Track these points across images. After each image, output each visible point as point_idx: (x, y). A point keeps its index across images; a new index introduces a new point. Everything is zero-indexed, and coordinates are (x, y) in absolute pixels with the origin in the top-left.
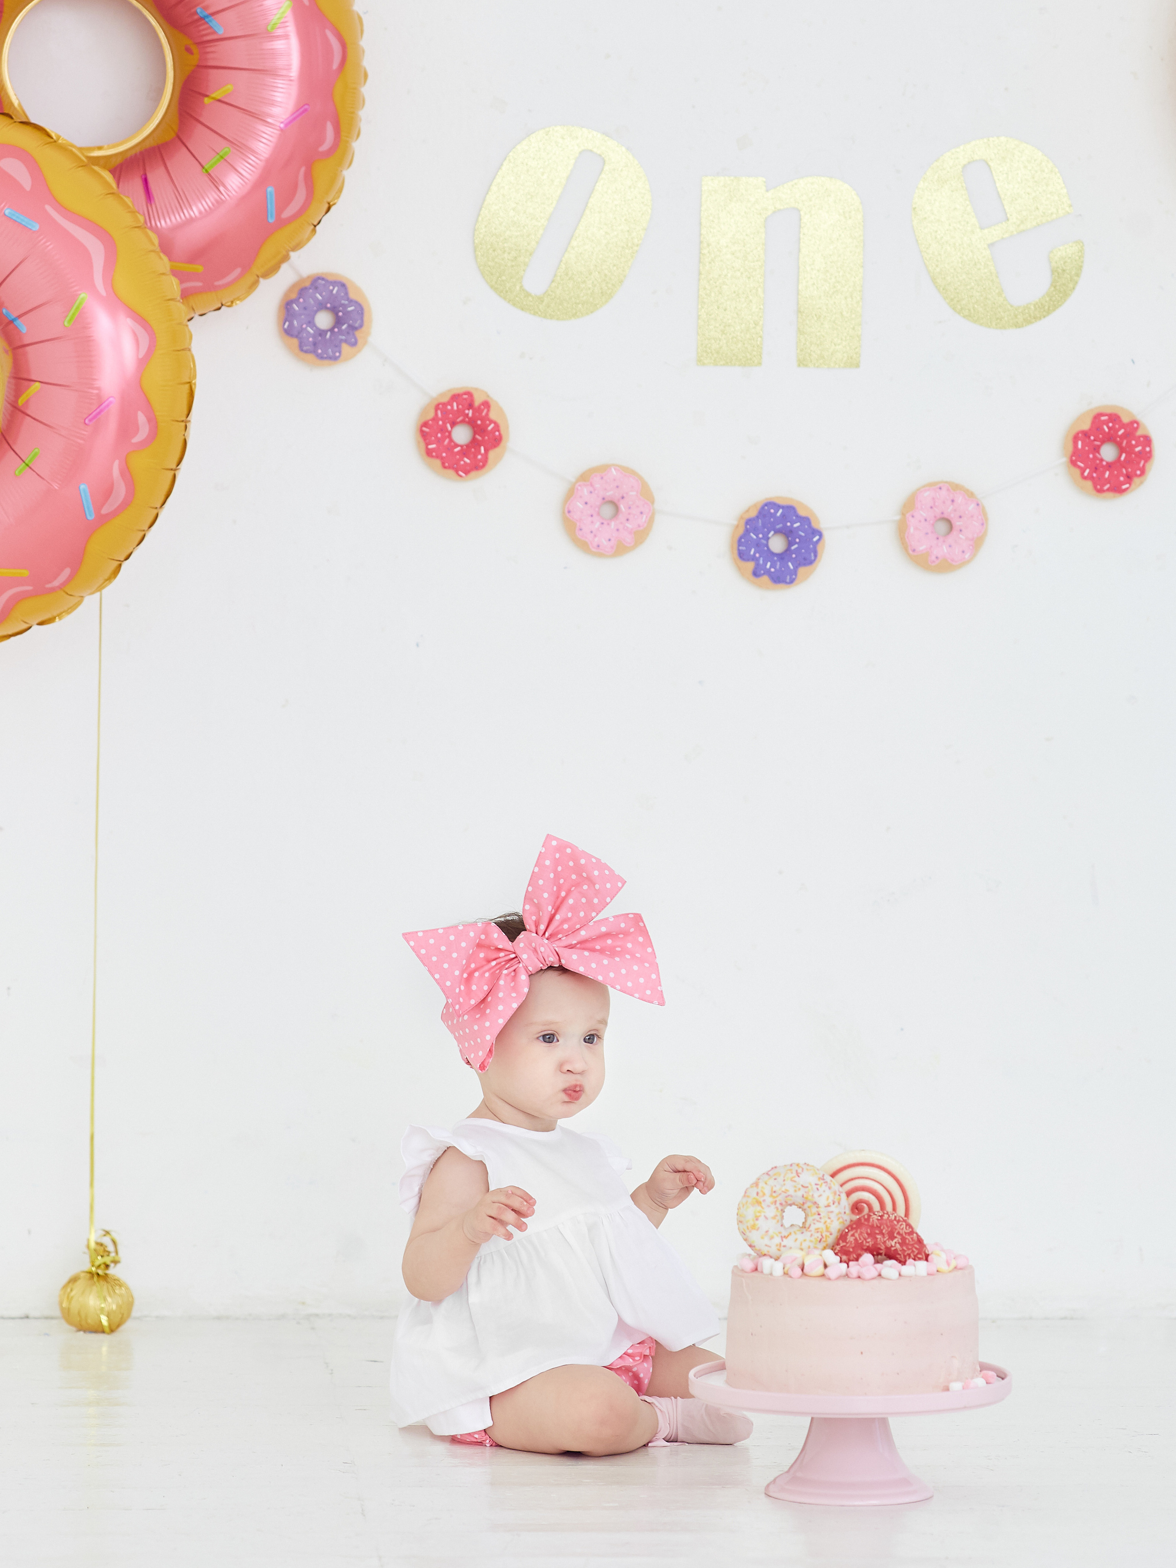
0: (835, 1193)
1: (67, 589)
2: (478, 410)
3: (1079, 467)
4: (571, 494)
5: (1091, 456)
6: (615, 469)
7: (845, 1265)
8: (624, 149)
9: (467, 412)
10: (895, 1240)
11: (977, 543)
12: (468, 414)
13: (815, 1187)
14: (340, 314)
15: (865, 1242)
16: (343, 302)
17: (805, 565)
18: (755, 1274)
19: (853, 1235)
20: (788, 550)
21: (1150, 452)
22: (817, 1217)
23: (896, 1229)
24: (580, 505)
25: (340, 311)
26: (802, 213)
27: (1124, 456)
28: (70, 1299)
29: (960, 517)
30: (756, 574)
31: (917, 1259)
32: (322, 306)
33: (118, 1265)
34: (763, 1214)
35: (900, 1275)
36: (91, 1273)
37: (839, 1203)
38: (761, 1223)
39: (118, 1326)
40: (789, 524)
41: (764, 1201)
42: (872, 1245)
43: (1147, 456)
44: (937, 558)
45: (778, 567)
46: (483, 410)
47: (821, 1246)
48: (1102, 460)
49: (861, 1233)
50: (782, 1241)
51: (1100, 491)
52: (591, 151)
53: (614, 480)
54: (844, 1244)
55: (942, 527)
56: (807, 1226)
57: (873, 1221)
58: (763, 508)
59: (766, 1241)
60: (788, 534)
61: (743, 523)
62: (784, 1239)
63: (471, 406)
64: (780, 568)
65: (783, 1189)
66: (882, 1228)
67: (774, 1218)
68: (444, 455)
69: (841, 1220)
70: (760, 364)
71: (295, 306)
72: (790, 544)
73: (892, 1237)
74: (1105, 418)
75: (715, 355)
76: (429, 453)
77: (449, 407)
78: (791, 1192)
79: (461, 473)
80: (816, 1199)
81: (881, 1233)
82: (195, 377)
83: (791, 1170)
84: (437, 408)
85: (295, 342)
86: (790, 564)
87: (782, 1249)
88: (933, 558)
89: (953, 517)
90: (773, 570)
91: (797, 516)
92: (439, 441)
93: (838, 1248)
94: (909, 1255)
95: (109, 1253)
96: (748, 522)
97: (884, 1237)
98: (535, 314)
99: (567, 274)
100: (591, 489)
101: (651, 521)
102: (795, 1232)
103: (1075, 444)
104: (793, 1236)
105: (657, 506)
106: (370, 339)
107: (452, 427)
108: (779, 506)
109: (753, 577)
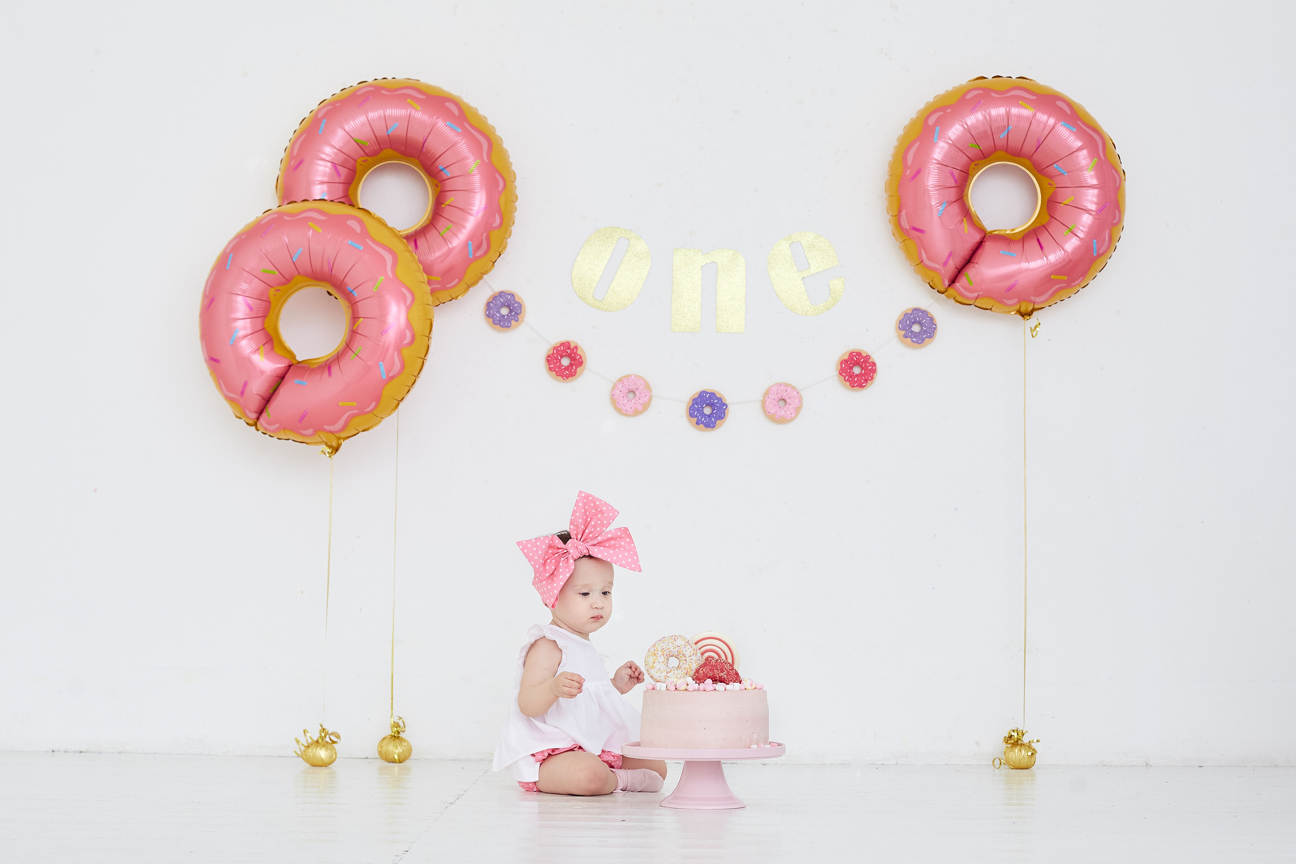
0: (694, 650)
1: (374, 412)
2: (573, 350)
3: (843, 376)
4: (614, 387)
5: (849, 371)
6: (634, 377)
7: (698, 685)
9: (567, 351)
10: (724, 673)
11: (798, 410)
13: (684, 647)
14: (511, 308)
15: (708, 674)
16: (513, 303)
17: (719, 419)
18: (652, 690)
19: (702, 670)
20: (712, 413)
21: (875, 369)
22: (685, 662)
23: (725, 668)
24: (618, 393)
25: (511, 306)
26: (718, 264)
27: (863, 371)
28: (382, 747)
29: (790, 398)
30: (698, 423)
31: (735, 682)
32: (503, 305)
33: (405, 733)
34: (657, 660)
35: (725, 690)
36: (392, 736)
37: (696, 656)
38: (656, 665)
39: (404, 761)
40: (712, 401)
41: (658, 653)
42: (713, 675)
43: (874, 371)
45: (707, 420)
46: (575, 350)
47: (687, 675)
48: (854, 373)
49: (706, 669)
51: (853, 386)
52: (624, 238)
53: (634, 381)
54: (698, 674)
55: (782, 403)
56: (680, 666)
57: (713, 663)
58: (700, 393)
59: (659, 674)
60: (712, 405)
61: (692, 400)
62: (668, 673)
63: (569, 348)
64: (709, 421)
65: (668, 648)
66: (717, 666)
67: (663, 662)
68: (557, 370)
69: (697, 664)
70: (699, 331)
71: (491, 304)
72: (713, 410)
73: (722, 672)
74: (855, 354)
75: (680, 327)
76: (550, 369)
77: (559, 349)
78: (672, 649)
79: (564, 378)
80: (684, 653)
81: (717, 669)
82: (433, 317)
83: (671, 638)
84: (554, 349)
85: (491, 320)
86: (713, 419)
87: (667, 678)
88: (778, 416)
89: (786, 398)
90: (705, 422)
91: (716, 397)
92: (555, 364)
93: (695, 677)
94: (731, 680)
95: (401, 727)
96: (694, 400)
97: (718, 672)
98: (599, 309)
99: (613, 291)
100: (623, 385)
101: (650, 399)
102: (673, 670)
103: (841, 365)
104: (673, 672)
105: (653, 393)
106: (525, 319)
107: (561, 358)
108: (708, 393)
109: (696, 425)
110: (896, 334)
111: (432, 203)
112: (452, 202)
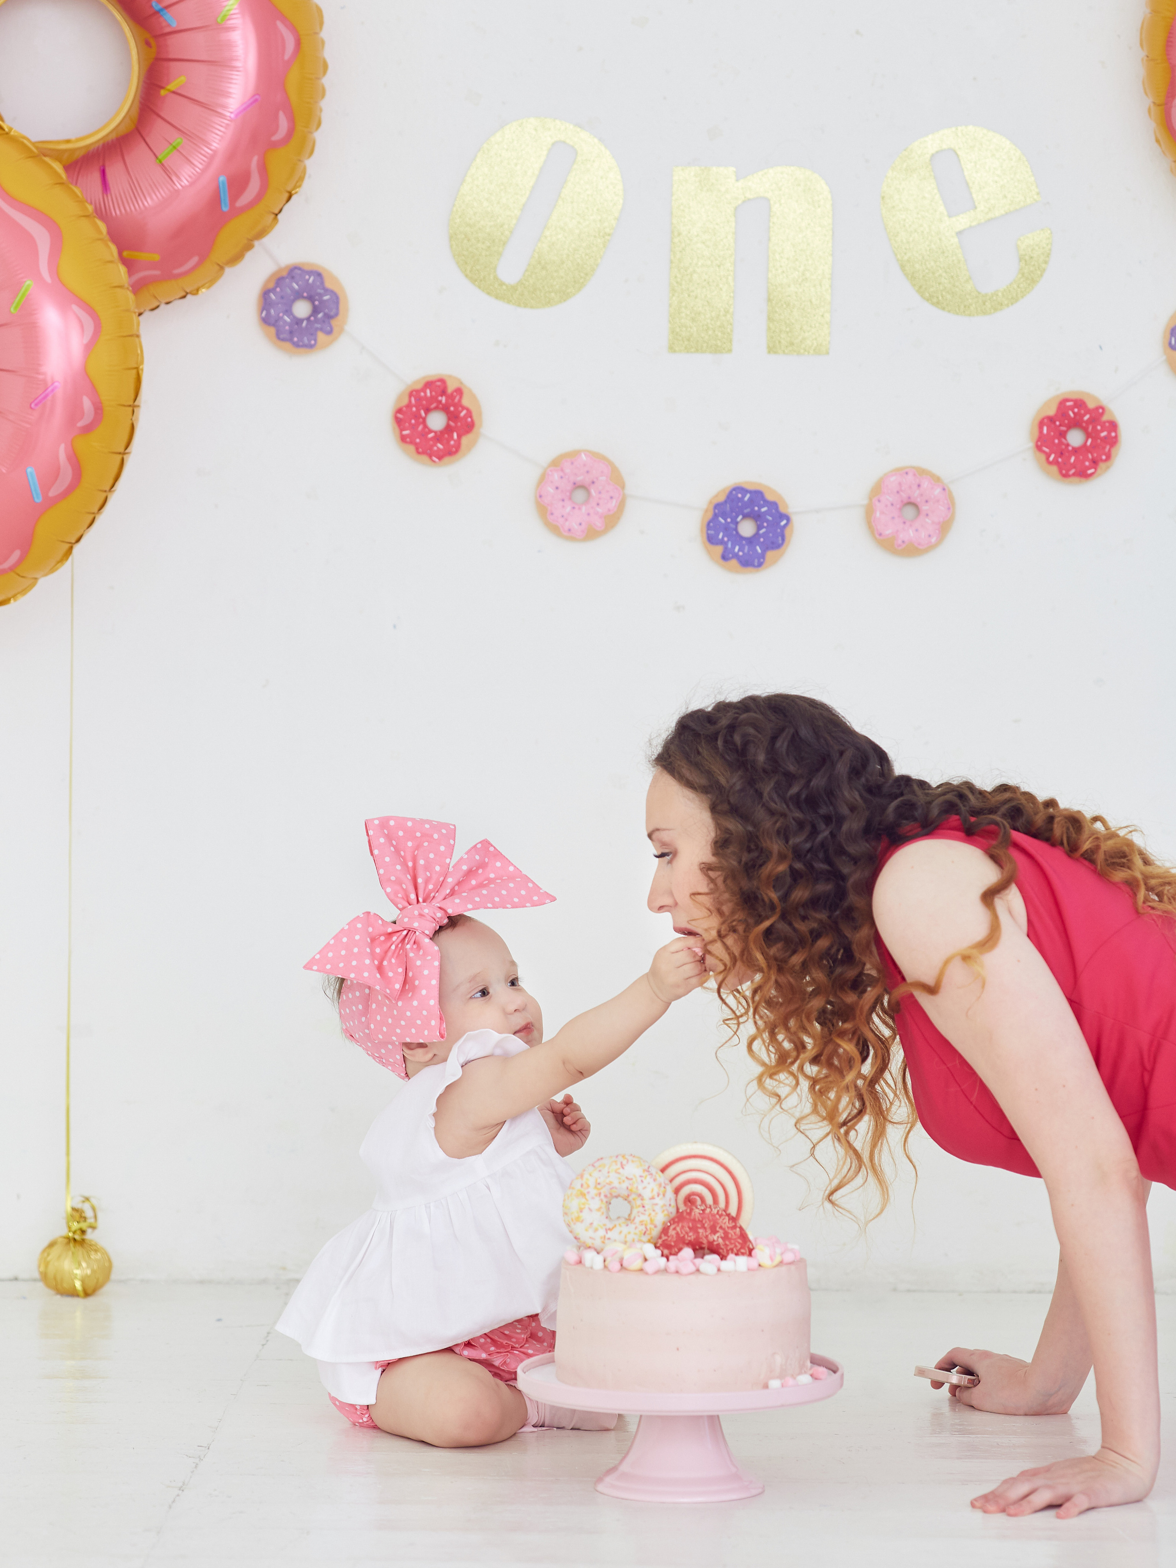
0: (660, 1185)
1: (18, 569)
2: (451, 397)
3: (1044, 452)
4: (543, 479)
5: (1056, 441)
6: (585, 455)
7: (664, 1259)
8: (596, 140)
9: (440, 398)
10: (718, 1234)
11: (944, 528)
12: (441, 402)
13: (639, 1179)
14: (317, 302)
15: (686, 1236)
16: (319, 291)
17: (773, 548)
18: (579, 1267)
19: (674, 1229)
20: (757, 535)
21: (1116, 437)
22: (641, 1209)
23: (718, 1223)
24: (551, 490)
25: (316, 300)
26: (772, 202)
27: (1089, 442)
28: (47, 1264)
29: (927, 501)
30: (724, 558)
31: (740, 1253)
32: (298, 296)
33: (96, 1231)
34: (587, 1206)
35: (719, 1270)
36: (68, 1238)
37: (664, 1195)
38: (585, 1215)
39: (95, 1290)
40: (756, 508)
41: (589, 1193)
42: (694, 1239)
43: (1113, 441)
44: (903, 542)
45: (746, 550)
46: (455, 397)
47: (645, 1239)
48: (1068, 445)
49: (683, 1227)
50: (607, 1233)
51: (1066, 476)
52: (564, 142)
53: (585, 465)
54: (666, 1238)
55: (909, 512)
56: (632, 1219)
57: (695, 1214)
58: (731, 492)
59: (591, 1233)
60: (757, 517)
61: (713, 505)
62: (609, 1232)
63: (444, 392)
64: (749, 551)
65: (608, 1181)
66: (704, 1222)
67: (599, 1209)
68: (418, 440)
69: (666, 1212)
70: (730, 351)
71: (272, 295)
72: (759, 528)
73: (714, 1232)
74: (1071, 404)
75: (686, 343)
76: (403, 439)
77: (422, 394)
78: (616, 1184)
79: (434, 459)
80: (641, 1191)
81: (703, 1227)
83: (616, 1162)
84: (411, 394)
85: (272, 330)
86: (758, 548)
87: (606, 1241)
88: (900, 542)
89: (919, 501)
90: (741, 553)
91: (765, 500)
92: (413, 428)
93: (660, 1242)
94: (732, 1250)
95: (85, 1219)
96: (717, 506)
97: (706, 1231)
98: (509, 302)
99: (539, 263)
100: (561, 474)
101: (622, 503)
102: (620, 1225)
103: (1041, 428)
104: (618, 1229)
105: (629, 490)
106: (347, 328)
107: (426, 414)
108: (747, 491)
109: (721, 561)
110: (1164, 357)
111: (139, 77)
112: (181, 87)
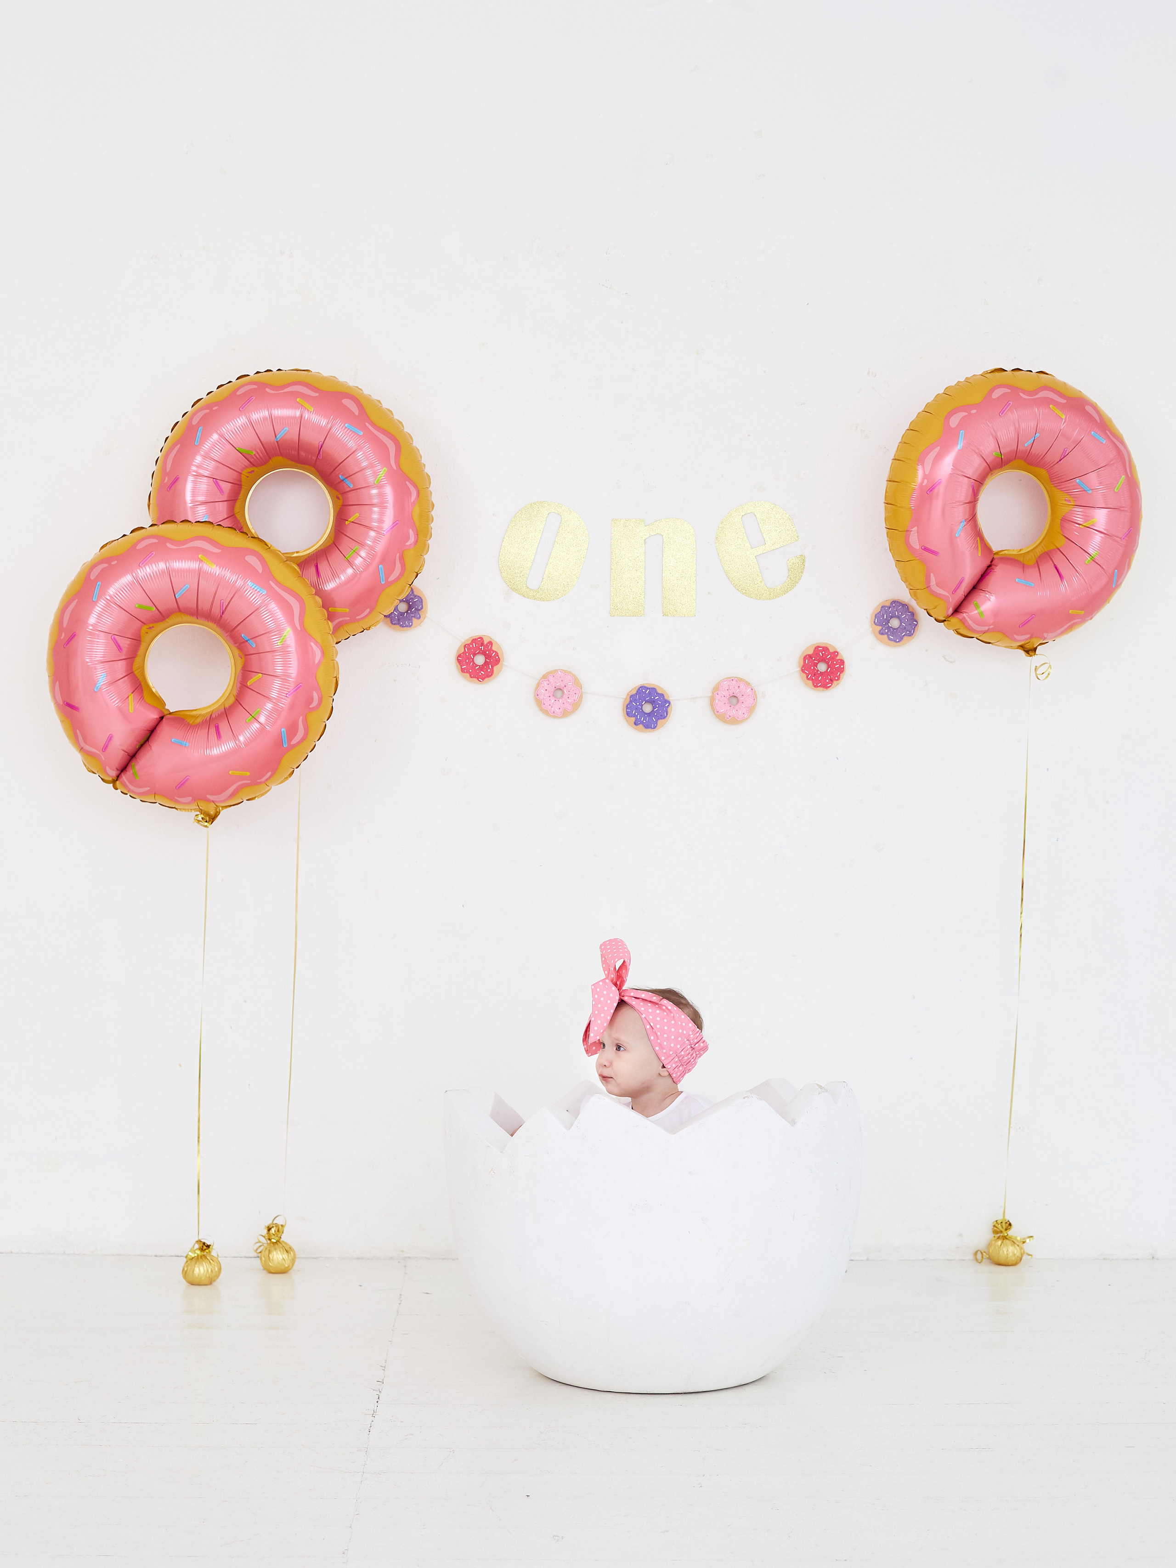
4: (539, 685)
5: (812, 668)
6: (561, 672)
9: (481, 648)
11: (751, 709)
14: (411, 603)
16: (413, 597)
17: (661, 718)
20: (653, 711)
21: (843, 668)
24: (543, 692)
26: (664, 538)
27: (829, 669)
29: (743, 695)
30: (635, 722)
40: (652, 697)
43: (841, 670)
45: (647, 720)
46: (489, 646)
51: (816, 687)
52: (555, 513)
53: (561, 678)
55: (734, 701)
58: (639, 689)
60: (653, 702)
61: (629, 697)
63: (483, 644)
68: (470, 671)
70: (643, 616)
72: (654, 708)
74: (821, 648)
75: (619, 611)
76: (462, 669)
79: (480, 679)
82: (339, 674)
84: (465, 646)
86: (653, 719)
88: (729, 717)
89: (739, 695)
90: (644, 721)
91: (657, 693)
92: (468, 664)
96: (632, 697)
98: (531, 599)
99: (548, 579)
100: (548, 683)
101: (581, 699)
103: (805, 661)
105: (584, 689)
106: (428, 615)
107: (473, 655)
108: (648, 688)
109: (633, 724)
110: (871, 629)
112: (357, 518)
